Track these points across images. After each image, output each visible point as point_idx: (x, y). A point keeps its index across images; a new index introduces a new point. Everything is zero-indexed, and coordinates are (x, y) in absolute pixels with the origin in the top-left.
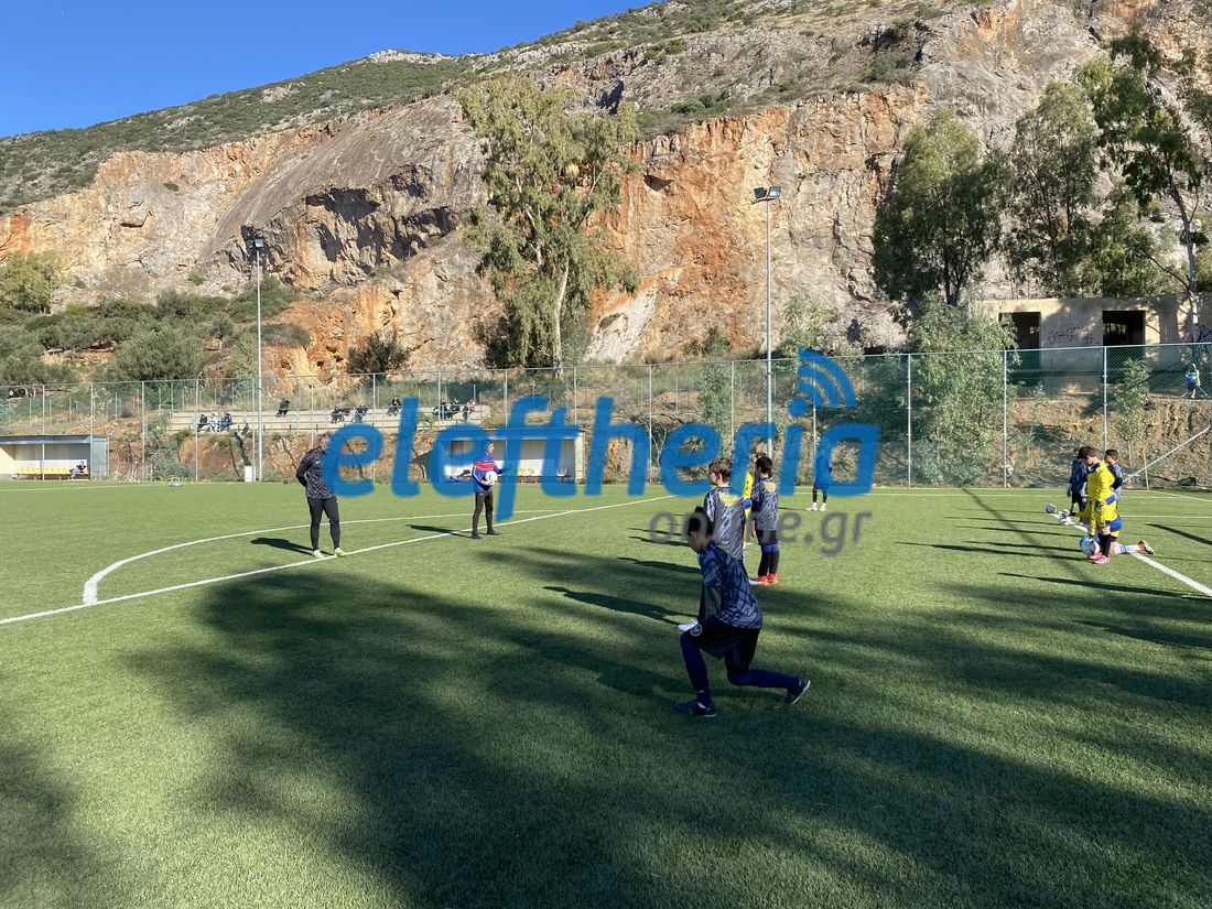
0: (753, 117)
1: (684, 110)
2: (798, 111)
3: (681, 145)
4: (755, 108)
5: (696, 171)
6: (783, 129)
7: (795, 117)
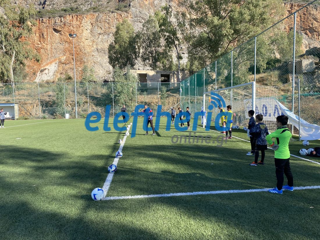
0: (85, 15)
1: (65, 11)
2: (98, 15)
3: (64, 20)
4: (86, 13)
5: (69, 29)
6: (94, 20)
7: (97, 17)
